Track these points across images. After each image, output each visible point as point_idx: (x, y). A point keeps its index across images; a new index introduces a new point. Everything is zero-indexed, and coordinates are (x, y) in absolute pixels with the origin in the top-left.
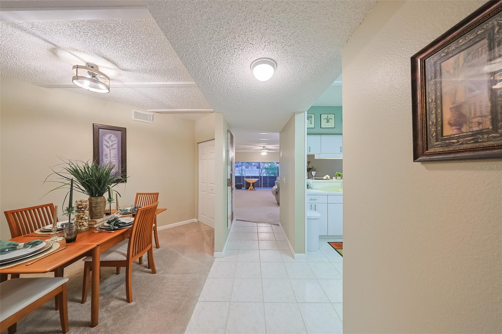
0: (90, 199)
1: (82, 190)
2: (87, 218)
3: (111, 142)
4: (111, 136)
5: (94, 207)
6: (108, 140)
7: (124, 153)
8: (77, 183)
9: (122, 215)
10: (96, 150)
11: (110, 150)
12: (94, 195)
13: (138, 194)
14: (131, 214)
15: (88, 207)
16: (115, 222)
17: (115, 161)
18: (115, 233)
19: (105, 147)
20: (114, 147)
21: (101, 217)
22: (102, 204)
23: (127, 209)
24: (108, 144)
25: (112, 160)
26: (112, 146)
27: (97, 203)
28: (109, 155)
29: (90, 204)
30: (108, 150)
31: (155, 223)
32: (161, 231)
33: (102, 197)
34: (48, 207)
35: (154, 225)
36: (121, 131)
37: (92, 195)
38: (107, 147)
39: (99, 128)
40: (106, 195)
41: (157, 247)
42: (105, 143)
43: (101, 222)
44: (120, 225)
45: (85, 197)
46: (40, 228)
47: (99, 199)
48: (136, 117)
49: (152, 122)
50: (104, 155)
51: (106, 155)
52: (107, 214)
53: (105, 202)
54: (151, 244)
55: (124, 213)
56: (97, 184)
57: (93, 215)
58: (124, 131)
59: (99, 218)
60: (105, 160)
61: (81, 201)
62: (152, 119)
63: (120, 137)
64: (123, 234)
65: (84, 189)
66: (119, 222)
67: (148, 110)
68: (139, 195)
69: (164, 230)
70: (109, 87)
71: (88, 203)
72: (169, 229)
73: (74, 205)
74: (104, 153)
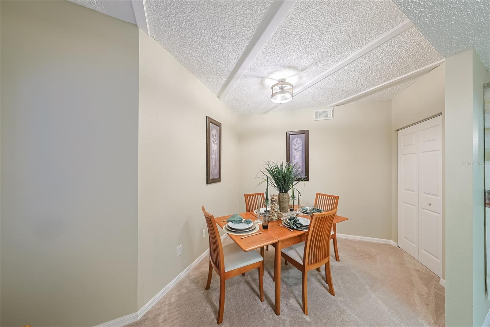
0: (279, 194)
1: (275, 186)
2: (276, 210)
3: (298, 145)
4: (298, 140)
5: (281, 202)
6: (296, 143)
7: (307, 154)
8: (272, 180)
9: (302, 213)
10: (288, 153)
11: (297, 152)
12: (282, 192)
13: (317, 194)
14: (309, 214)
15: (277, 201)
16: (294, 221)
17: (300, 161)
18: (293, 233)
19: (293, 150)
20: (299, 149)
21: (286, 211)
22: (287, 200)
23: (307, 208)
24: (295, 147)
25: (298, 161)
26: (298, 148)
27: (283, 198)
28: (296, 156)
29: (279, 198)
30: (295, 152)
31: (335, 230)
32: (342, 239)
33: (287, 194)
34: (262, 195)
35: (332, 233)
36: (304, 134)
37: (280, 191)
38: (295, 150)
39: (290, 135)
40: (290, 192)
41: (337, 259)
42: (294, 146)
43: (286, 216)
44: (297, 226)
45: (277, 192)
46: (256, 209)
47: (285, 195)
48: (316, 117)
49: (332, 118)
50: (293, 157)
51: (294, 157)
52: (291, 210)
53: (289, 199)
54: (328, 258)
55: (305, 212)
56: (283, 182)
57: (282, 209)
58: (307, 133)
59: (285, 212)
60: (294, 161)
61: (273, 195)
62: (332, 114)
63: (304, 139)
64: (300, 236)
65: (275, 184)
66: (297, 222)
67: (327, 106)
68: (319, 195)
69: (346, 240)
70: (292, 94)
71: (277, 198)
72: (352, 241)
73: (269, 198)
74: (293, 155)
